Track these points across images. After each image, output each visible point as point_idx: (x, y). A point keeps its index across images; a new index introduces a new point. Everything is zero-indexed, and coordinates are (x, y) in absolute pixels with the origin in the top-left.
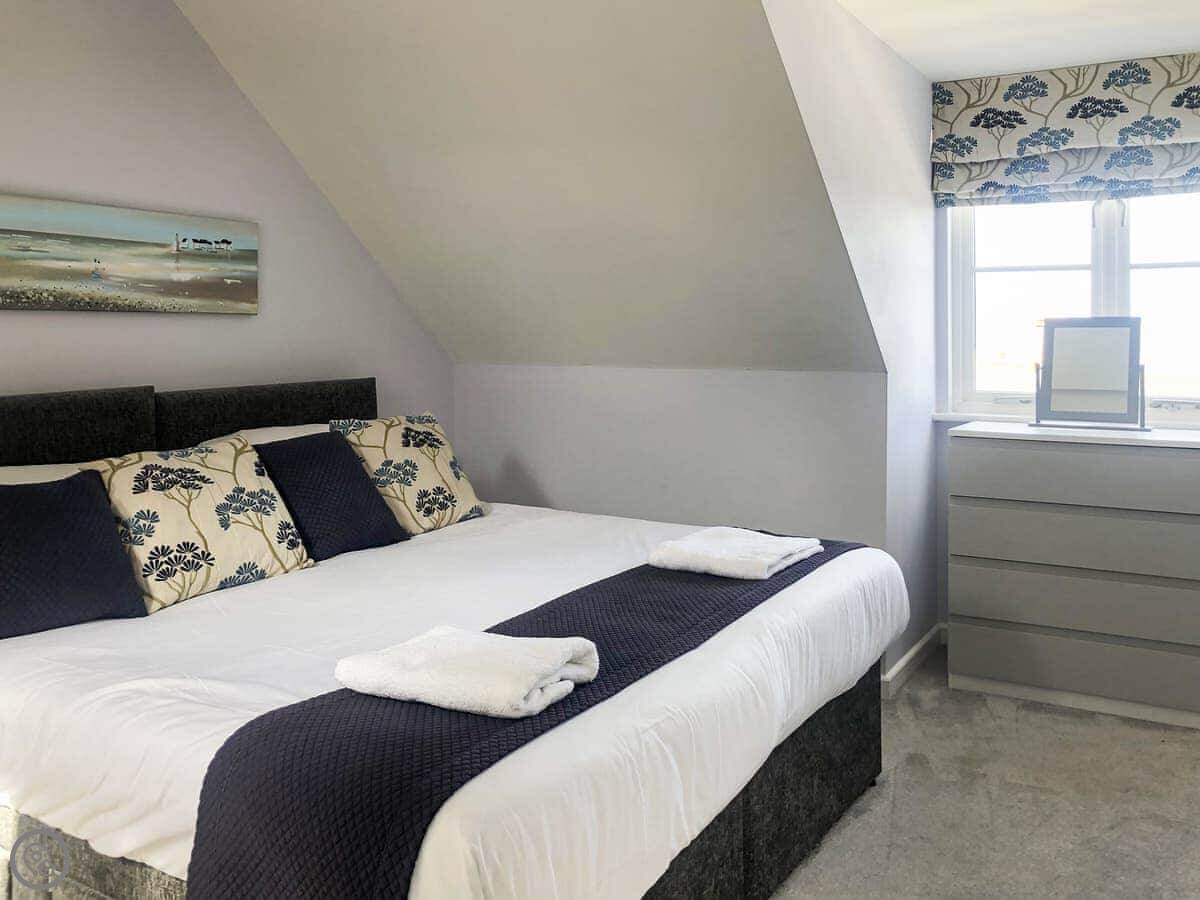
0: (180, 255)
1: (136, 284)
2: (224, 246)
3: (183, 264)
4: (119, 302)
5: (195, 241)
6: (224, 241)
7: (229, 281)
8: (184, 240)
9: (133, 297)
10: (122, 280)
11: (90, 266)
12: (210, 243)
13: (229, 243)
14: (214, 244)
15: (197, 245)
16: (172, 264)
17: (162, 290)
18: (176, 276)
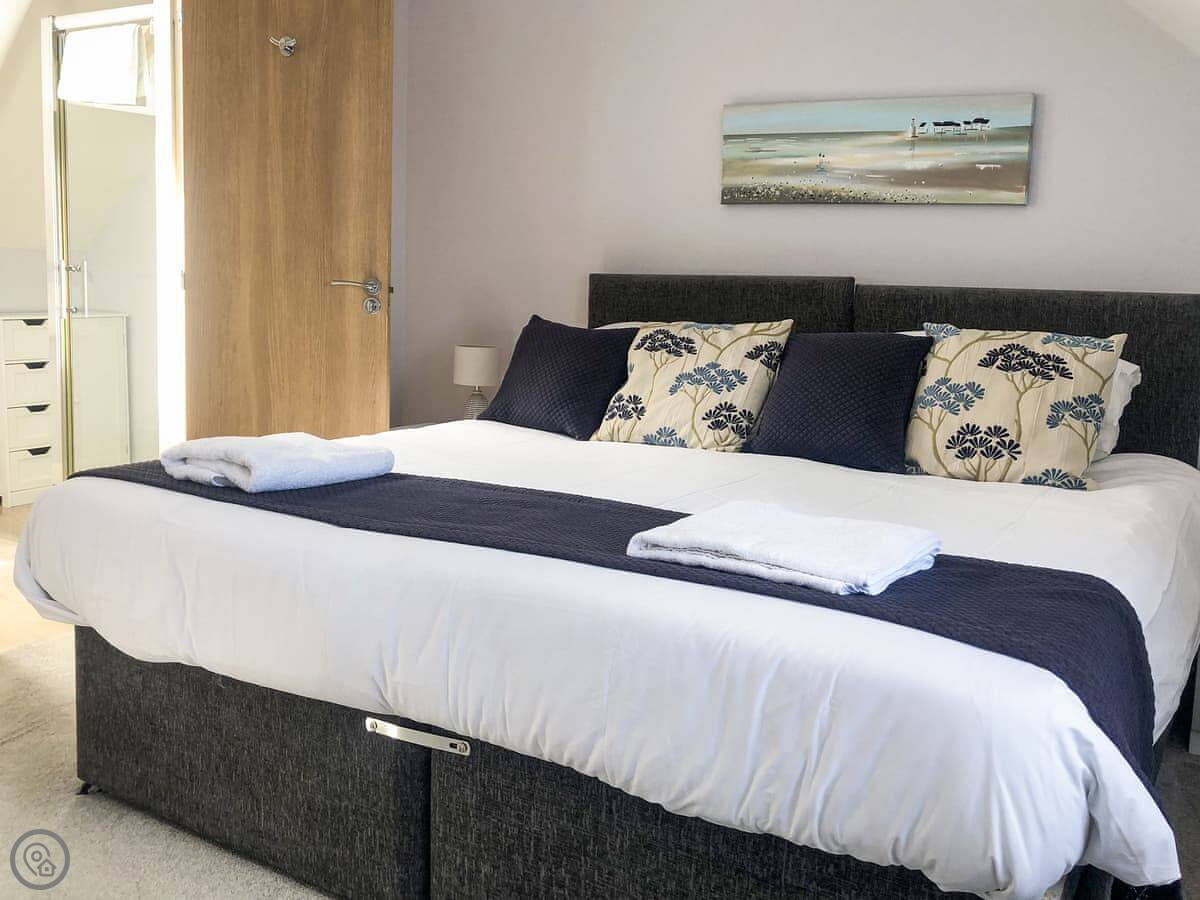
0: (917, 141)
1: (862, 176)
2: (979, 126)
3: (918, 151)
4: (843, 194)
5: (936, 124)
6: (977, 121)
7: (982, 167)
8: (923, 125)
9: (858, 189)
10: (847, 172)
11: (814, 161)
12: (959, 125)
13: (986, 122)
14: (963, 125)
15: (939, 129)
16: (906, 152)
17: (892, 180)
18: (910, 165)
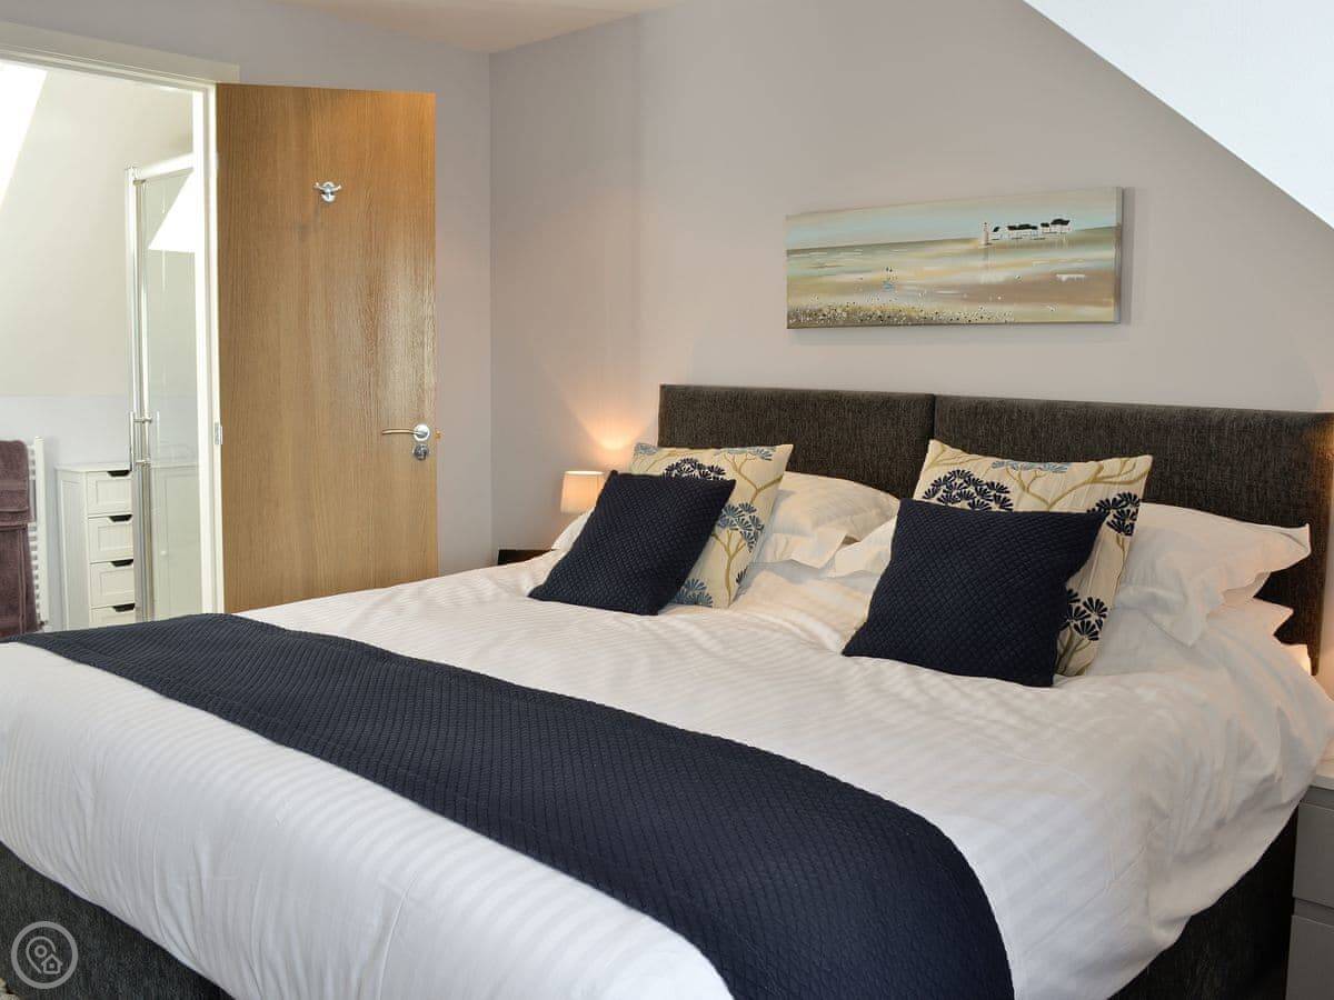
1: (933, 292)
2: (1058, 227)
5: (1011, 228)
6: (1056, 222)
8: (996, 230)
10: (915, 288)
12: (1035, 228)
13: (1066, 223)
14: (1040, 228)
15: (1015, 233)
16: (978, 262)
